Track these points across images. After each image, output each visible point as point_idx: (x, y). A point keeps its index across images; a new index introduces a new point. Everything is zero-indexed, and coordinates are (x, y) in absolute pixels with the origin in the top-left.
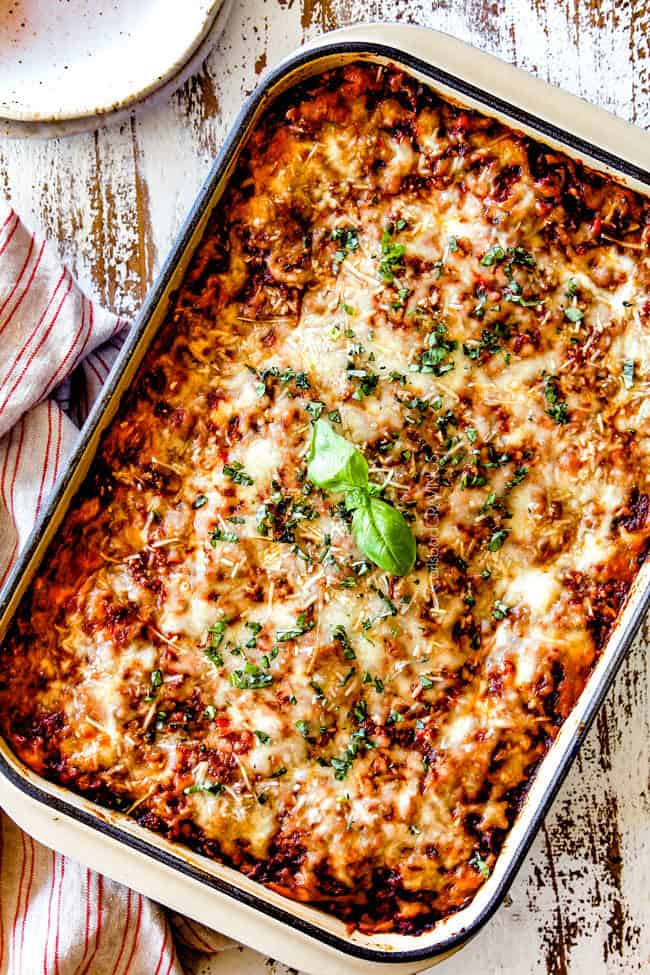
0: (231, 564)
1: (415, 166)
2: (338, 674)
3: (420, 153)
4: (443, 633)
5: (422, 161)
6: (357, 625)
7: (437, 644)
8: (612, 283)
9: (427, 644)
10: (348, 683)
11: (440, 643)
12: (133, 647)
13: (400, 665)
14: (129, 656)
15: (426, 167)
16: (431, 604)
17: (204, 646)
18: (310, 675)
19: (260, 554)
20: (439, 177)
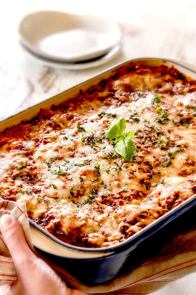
2: (91, 178)
3: (174, 87)
4: (137, 180)
6: (105, 169)
7: (133, 181)
9: (129, 181)
10: (94, 182)
11: (134, 182)
13: (116, 183)
17: (46, 162)
18: (81, 175)
19: (79, 146)
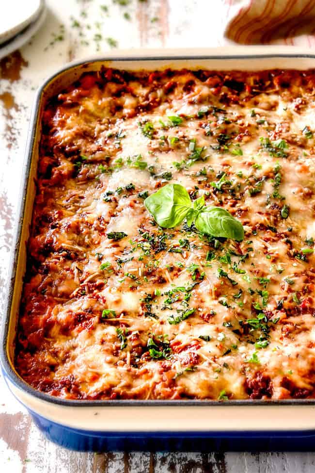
0: (136, 270)
1: (138, 102)
3: (138, 97)
5: (141, 99)
8: (272, 107)
9: (277, 265)
12: (99, 328)
14: (99, 333)
15: (144, 101)
16: (266, 248)
17: (143, 314)
18: (216, 299)
20: (154, 101)
